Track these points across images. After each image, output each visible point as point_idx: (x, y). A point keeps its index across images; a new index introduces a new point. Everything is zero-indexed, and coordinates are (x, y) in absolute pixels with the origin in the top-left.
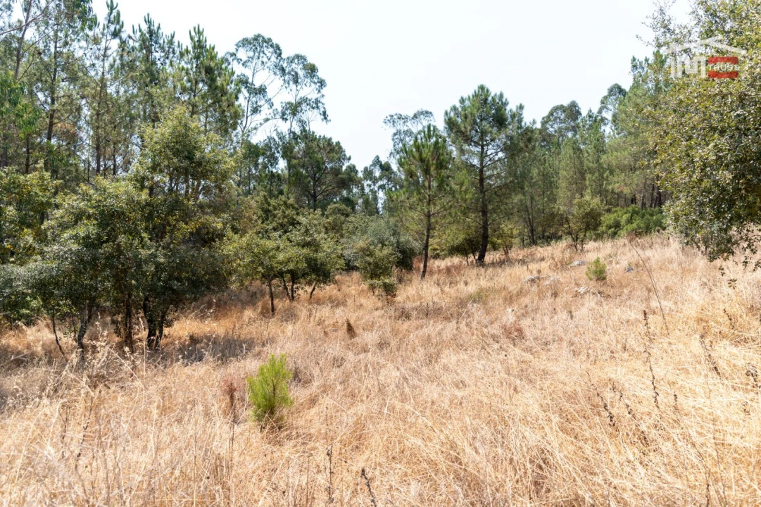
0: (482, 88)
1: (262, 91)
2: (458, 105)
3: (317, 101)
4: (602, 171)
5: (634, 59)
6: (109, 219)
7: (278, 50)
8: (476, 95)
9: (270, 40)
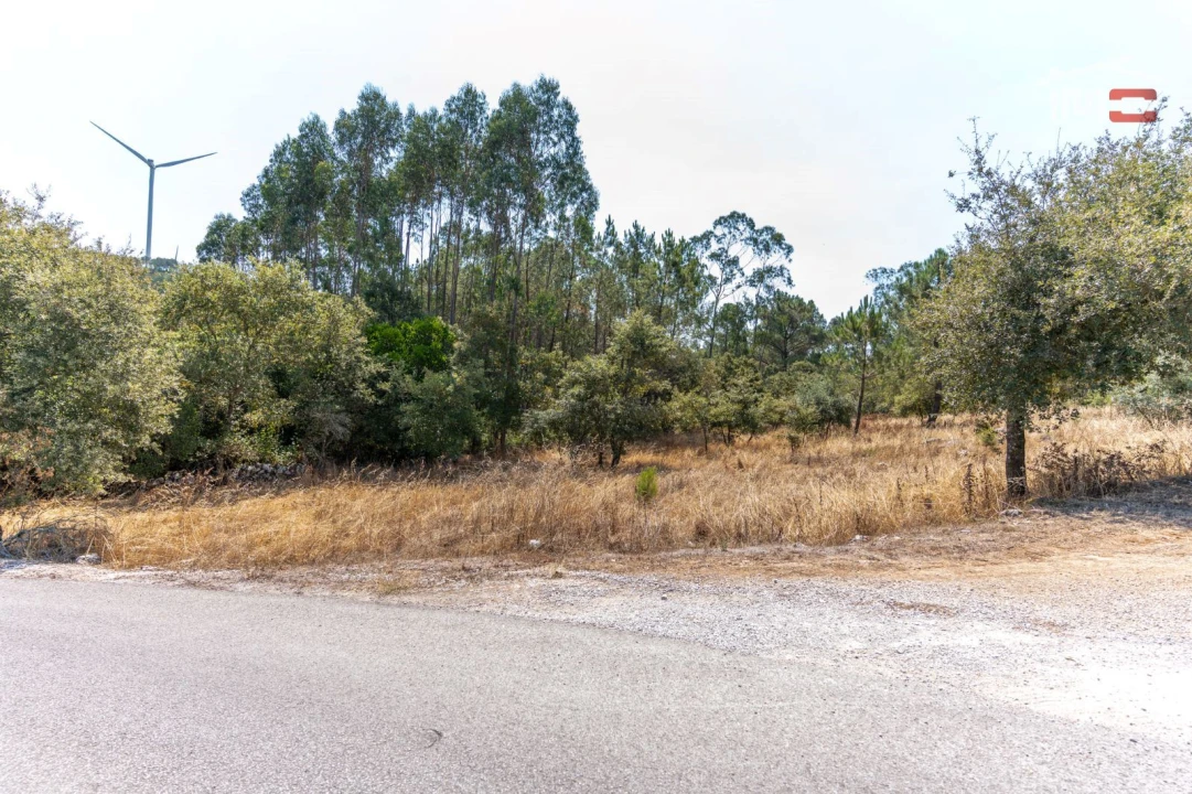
1: (735, 262)
3: (783, 269)
6: (592, 384)
7: (751, 224)
8: (931, 260)
9: (744, 215)
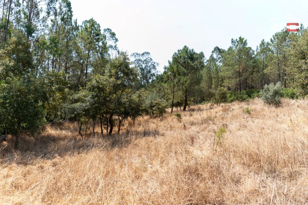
0: (185, 47)
2: (177, 52)
3: (115, 47)
4: (218, 78)
5: (232, 39)
7: (99, 26)
8: (183, 49)
9: (96, 22)
